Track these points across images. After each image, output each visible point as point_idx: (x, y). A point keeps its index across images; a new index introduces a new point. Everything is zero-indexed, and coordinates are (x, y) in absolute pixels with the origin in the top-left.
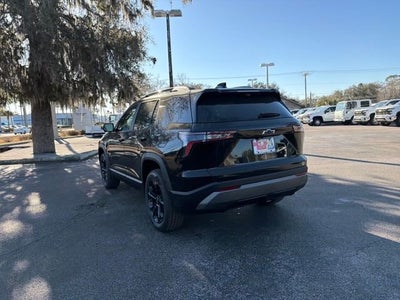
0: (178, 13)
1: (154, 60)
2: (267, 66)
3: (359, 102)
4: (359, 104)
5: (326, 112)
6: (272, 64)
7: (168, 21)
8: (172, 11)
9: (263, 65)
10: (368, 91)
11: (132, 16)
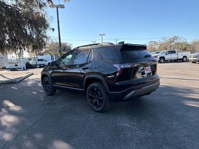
0: (63, 7)
1: (53, 30)
2: (102, 35)
6: (104, 35)
7: (57, 10)
8: (60, 5)
9: (100, 35)
11: (41, 6)
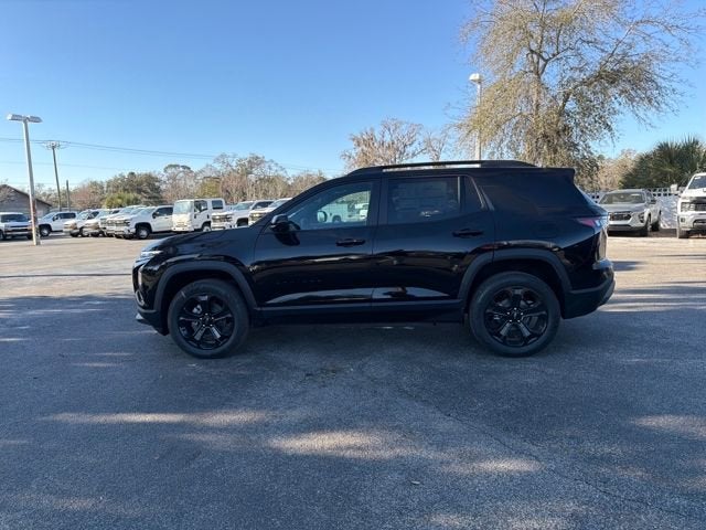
2: (26, 120)
3: (209, 201)
4: (210, 206)
5: (155, 215)
6: (36, 120)
9: (15, 118)
10: (144, 187)
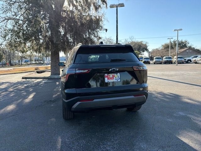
0: (122, 5)
1: (106, 30)
6: (181, 30)
7: (117, 10)
8: (119, 4)
9: (175, 30)
11: (97, 9)
